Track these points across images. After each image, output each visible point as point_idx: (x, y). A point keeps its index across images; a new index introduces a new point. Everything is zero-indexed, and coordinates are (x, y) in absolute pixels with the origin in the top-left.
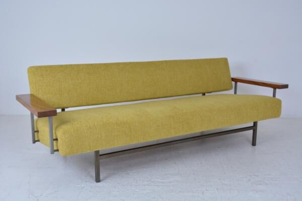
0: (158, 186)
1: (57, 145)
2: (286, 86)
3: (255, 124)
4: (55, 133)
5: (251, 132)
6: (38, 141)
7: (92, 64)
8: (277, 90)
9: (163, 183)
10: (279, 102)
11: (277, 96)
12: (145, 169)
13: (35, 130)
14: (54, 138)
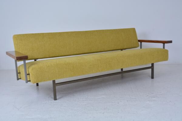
0: (91, 100)
1: (29, 78)
2: (171, 42)
3: (153, 64)
4: (28, 71)
5: (151, 70)
6: (20, 79)
7: (51, 33)
8: (165, 44)
9: (95, 99)
10: (167, 51)
11: (166, 48)
12: (84, 93)
13: (18, 72)
14: (28, 73)
